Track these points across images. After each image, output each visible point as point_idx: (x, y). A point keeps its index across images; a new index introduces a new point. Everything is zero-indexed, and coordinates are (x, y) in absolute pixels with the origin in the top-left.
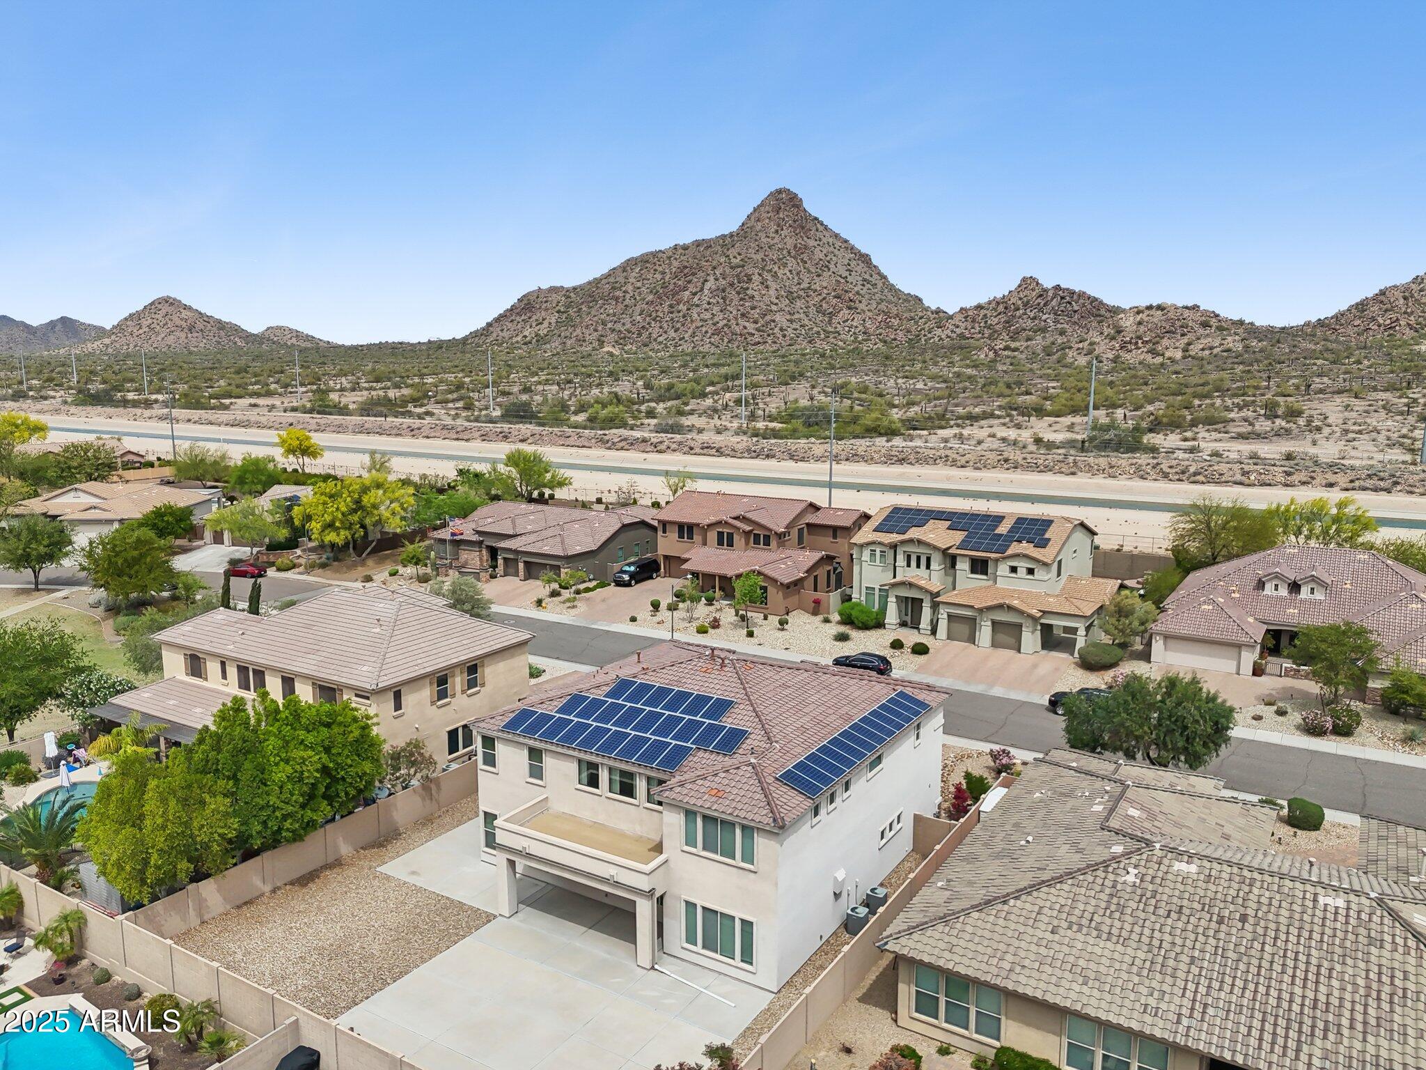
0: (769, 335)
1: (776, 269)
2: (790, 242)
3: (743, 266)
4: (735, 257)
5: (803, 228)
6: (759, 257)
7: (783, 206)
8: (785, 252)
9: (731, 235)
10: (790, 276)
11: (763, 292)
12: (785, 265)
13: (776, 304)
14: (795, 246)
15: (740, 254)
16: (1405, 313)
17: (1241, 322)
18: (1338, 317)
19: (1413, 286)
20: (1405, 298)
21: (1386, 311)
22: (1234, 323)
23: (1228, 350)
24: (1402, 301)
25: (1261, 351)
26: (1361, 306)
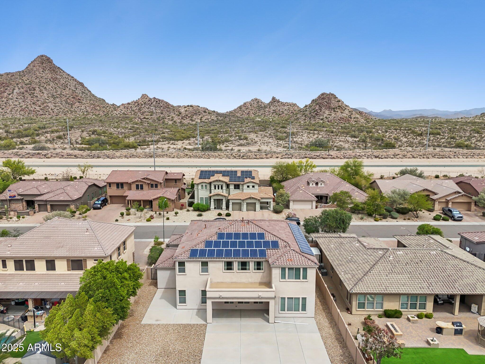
0: (46, 112)
1: (45, 86)
2: (50, 76)
3: (31, 84)
4: (26, 80)
5: (54, 71)
6: (37, 81)
7: (44, 62)
8: (48, 80)
9: (23, 72)
10: (52, 89)
11: (42, 95)
12: (49, 85)
13: (48, 100)
14: (52, 78)
15: (28, 79)
16: (251, 109)
17: (214, 112)
18: (235, 110)
19: (252, 102)
20: (251, 105)
21: (247, 109)
22: (212, 112)
23: (213, 120)
24: (250, 106)
25: (222, 120)
26: (240, 107)
